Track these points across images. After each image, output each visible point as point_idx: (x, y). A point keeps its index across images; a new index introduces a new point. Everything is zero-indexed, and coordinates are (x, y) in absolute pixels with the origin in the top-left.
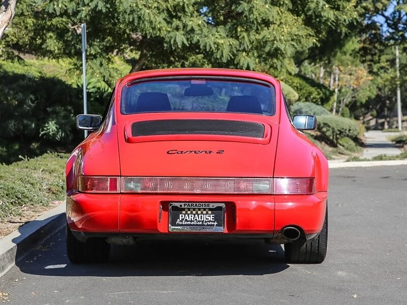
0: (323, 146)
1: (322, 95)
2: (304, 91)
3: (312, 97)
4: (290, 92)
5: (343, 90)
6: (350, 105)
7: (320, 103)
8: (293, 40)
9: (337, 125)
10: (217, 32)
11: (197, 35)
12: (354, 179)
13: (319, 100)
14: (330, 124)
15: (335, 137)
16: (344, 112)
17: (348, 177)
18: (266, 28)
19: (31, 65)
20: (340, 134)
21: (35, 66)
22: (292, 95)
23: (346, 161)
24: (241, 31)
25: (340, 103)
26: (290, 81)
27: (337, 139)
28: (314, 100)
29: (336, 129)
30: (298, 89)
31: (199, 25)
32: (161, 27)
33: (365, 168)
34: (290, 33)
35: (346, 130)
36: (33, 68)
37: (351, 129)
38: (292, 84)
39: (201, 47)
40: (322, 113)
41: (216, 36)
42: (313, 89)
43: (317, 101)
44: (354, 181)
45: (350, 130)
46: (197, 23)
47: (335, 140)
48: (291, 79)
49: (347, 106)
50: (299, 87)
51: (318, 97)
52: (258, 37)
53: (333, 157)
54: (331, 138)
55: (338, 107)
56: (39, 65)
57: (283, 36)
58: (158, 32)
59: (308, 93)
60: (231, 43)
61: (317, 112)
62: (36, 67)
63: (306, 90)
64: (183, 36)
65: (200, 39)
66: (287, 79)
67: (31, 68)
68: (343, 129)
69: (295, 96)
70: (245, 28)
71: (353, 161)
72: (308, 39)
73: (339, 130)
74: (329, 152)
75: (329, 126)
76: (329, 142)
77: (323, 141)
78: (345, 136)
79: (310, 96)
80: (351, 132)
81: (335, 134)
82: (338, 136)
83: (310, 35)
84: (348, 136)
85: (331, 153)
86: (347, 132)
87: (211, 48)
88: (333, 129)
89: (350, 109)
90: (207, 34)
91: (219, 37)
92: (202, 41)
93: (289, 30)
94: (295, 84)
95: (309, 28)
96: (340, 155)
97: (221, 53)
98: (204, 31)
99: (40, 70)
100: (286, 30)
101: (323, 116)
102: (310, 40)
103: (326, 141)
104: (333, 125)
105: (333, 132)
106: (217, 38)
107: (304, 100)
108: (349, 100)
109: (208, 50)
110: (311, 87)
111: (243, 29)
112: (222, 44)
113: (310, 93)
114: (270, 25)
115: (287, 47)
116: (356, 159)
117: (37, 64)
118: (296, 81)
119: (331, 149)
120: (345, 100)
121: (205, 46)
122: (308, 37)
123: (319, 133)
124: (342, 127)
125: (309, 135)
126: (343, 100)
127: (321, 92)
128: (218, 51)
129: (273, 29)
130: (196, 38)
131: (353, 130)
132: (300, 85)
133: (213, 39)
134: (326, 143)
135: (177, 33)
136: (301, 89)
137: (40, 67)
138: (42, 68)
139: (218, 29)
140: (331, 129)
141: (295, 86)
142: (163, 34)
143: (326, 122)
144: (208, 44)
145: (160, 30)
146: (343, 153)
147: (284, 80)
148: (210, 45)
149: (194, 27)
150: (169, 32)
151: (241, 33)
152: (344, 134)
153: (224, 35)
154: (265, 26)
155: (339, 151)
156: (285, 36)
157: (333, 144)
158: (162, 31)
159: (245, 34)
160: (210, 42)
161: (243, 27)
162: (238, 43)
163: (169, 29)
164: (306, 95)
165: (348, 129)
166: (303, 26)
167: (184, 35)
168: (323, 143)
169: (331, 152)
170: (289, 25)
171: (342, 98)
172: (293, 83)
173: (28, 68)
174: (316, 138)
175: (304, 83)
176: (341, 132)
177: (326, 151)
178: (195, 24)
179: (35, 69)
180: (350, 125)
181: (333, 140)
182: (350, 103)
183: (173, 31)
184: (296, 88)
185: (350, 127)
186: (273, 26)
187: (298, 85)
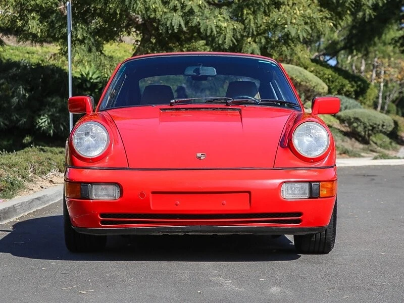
0: (353, 142)
1: (355, 87)
2: (337, 84)
3: (345, 90)
4: (318, 84)
5: (390, 85)
6: (398, 101)
7: (354, 96)
8: (306, 23)
9: (369, 120)
10: (220, 14)
11: (198, 16)
12: (373, 177)
13: (353, 93)
14: (361, 119)
15: (367, 133)
16: (391, 109)
17: (368, 176)
18: (276, 10)
19: (34, 53)
20: (372, 130)
21: (37, 53)
22: (320, 87)
23: (374, 159)
24: (248, 14)
25: (386, 99)
26: (321, 72)
27: (369, 135)
28: (348, 93)
29: (368, 124)
30: (329, 81)
31: (199, 6)
32: (157, 7)
33: (394, 166)
34: (303, 16)
35: (379, 125)
36: (35, 56)
37: (385, 124)
38: (323, 76)
39: (202, 30)
40: (354, 107)
41: (218, 19)
42: (346, 82)
43: (350, 94)
44: (373, 179)
45: (383, 126)
46: (197, 3)
47: (367, 136)
48: (322, 70)
49: (393, 102)
50: (331, 79)
51: (352, 90)
52: (266, 19)
53: (363, 154)
54: (363, 134)
55: (384, 103)
56: (42, 52)
57: (295, 19)
58: (153, 14)
59: (341, 85)
60: (235, 27)
61: (348, 106)
62: (39, 55)
63: (339, 83)
64: (180, 19)
65: (200, 21)
66: (318, 70)
67: (33, 56)
68: (376, 124)
69: (323, 89)
70: (252, 10)
71: (381, 159)
72: (325, 22)
73: (371, 126)
74: (358, 150)
75: (361, 122)
76: (360, 139)
77: (353, 137)
78: (377, 132)
79: (342, 89)
80: (385, 127)
81: (367, 129)
82: (370, 132)
83: (326, 18)
84: (381, 132)
85: (362, 151)
86: (380, 127)
87: (212, 32)
88: (364, 124)
89: (397, 106)
90: (208, 15)
91: (222, 19)
92: (203, 24)
93: (302, 12)
94: (326, 76)
95: (326, 10)
96: (371, 153)
97: (224, 37)
98: (205, 13)
99: (42, 58)
100: (298, 12)
101: (354, 110)
102: (326, 24)
103: (357, 137)
104: (365, 120)
105: (365, 127)
106: (219, 20)
107: (336, 93)
108: (396, 95)
109: (208, 34)
110: (344, 80)
111: (249, 12)
112: (225, 27)
113: (343, 86)
114: (282, 6)
115: (299, 31)
116: (384, 157)
117: (40, 51)
118: (327, 73)
119: (361, 146)
120: (391, 96)
121: (206, 30)
122: (324, 20)
123: (348, 129)
124: (375, 122)
125: (337, 131)
126: (389, 96)
127: (355, 85)
128: (220, 36)
129: (285, 11)
130: (196, 20)
131: (387, 126)
132: (332, 77)
133: (215, 21)
134: (357, 139)
135: (175, 14)
136: (333, 82)
137: (43, 55)
138: (45, 55)
139: (221, 11)
140: (362, 124)
141: (326, 78)
142: (158, 15)
143: (357, 116)
144: (209, 27)
145: (155, 11)
146: (375, 150)
147: (315, 72)
148: (212, 29)
149: (194, 8)
150: (165, 13)
151: (248, 16)
152: (377, 129)
153: (227, 17)
154: (275, 8)
155: (370, 148)
156: (297, 19)
157: (364, 141)
158: (157, 13)
159: (251, 17)
160: (212, 24)
161: (250, 9)
162: (243, 26)
163: (165, 10)
164: (338, 88)
165: (381, 125)
166: (319, 8)
167: (182, 16)
168: (353, 139)
169: (361, 149)
170: (303, 6)
171: (388, 94)
172: (325, 74)
173: (30, 55)
174: (346, 134)
175: (337, 75)
176: (374, 128)
177: (356, 148)
178: (195, 4)
179: (37, 57)
180: (384, 121)
181: (365, 137)
182: (397, 98)
183: (170, 12)
184: (327, 80)
185: (384, 122)
186: (284, 7)
187: (330, 76)
